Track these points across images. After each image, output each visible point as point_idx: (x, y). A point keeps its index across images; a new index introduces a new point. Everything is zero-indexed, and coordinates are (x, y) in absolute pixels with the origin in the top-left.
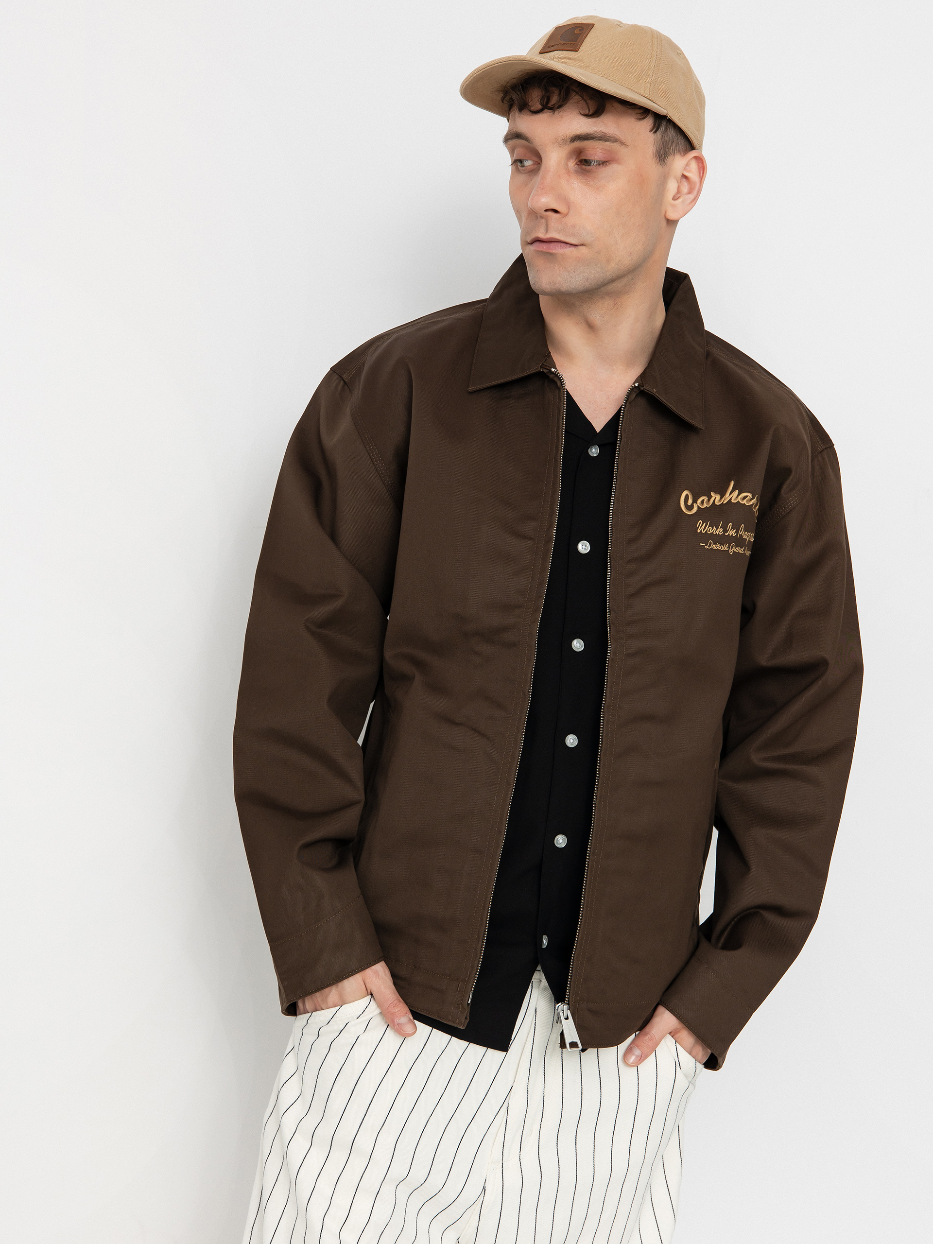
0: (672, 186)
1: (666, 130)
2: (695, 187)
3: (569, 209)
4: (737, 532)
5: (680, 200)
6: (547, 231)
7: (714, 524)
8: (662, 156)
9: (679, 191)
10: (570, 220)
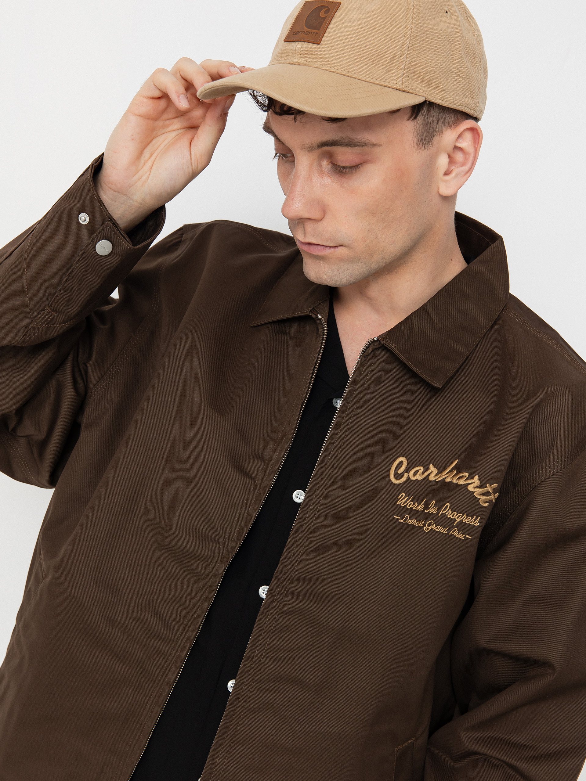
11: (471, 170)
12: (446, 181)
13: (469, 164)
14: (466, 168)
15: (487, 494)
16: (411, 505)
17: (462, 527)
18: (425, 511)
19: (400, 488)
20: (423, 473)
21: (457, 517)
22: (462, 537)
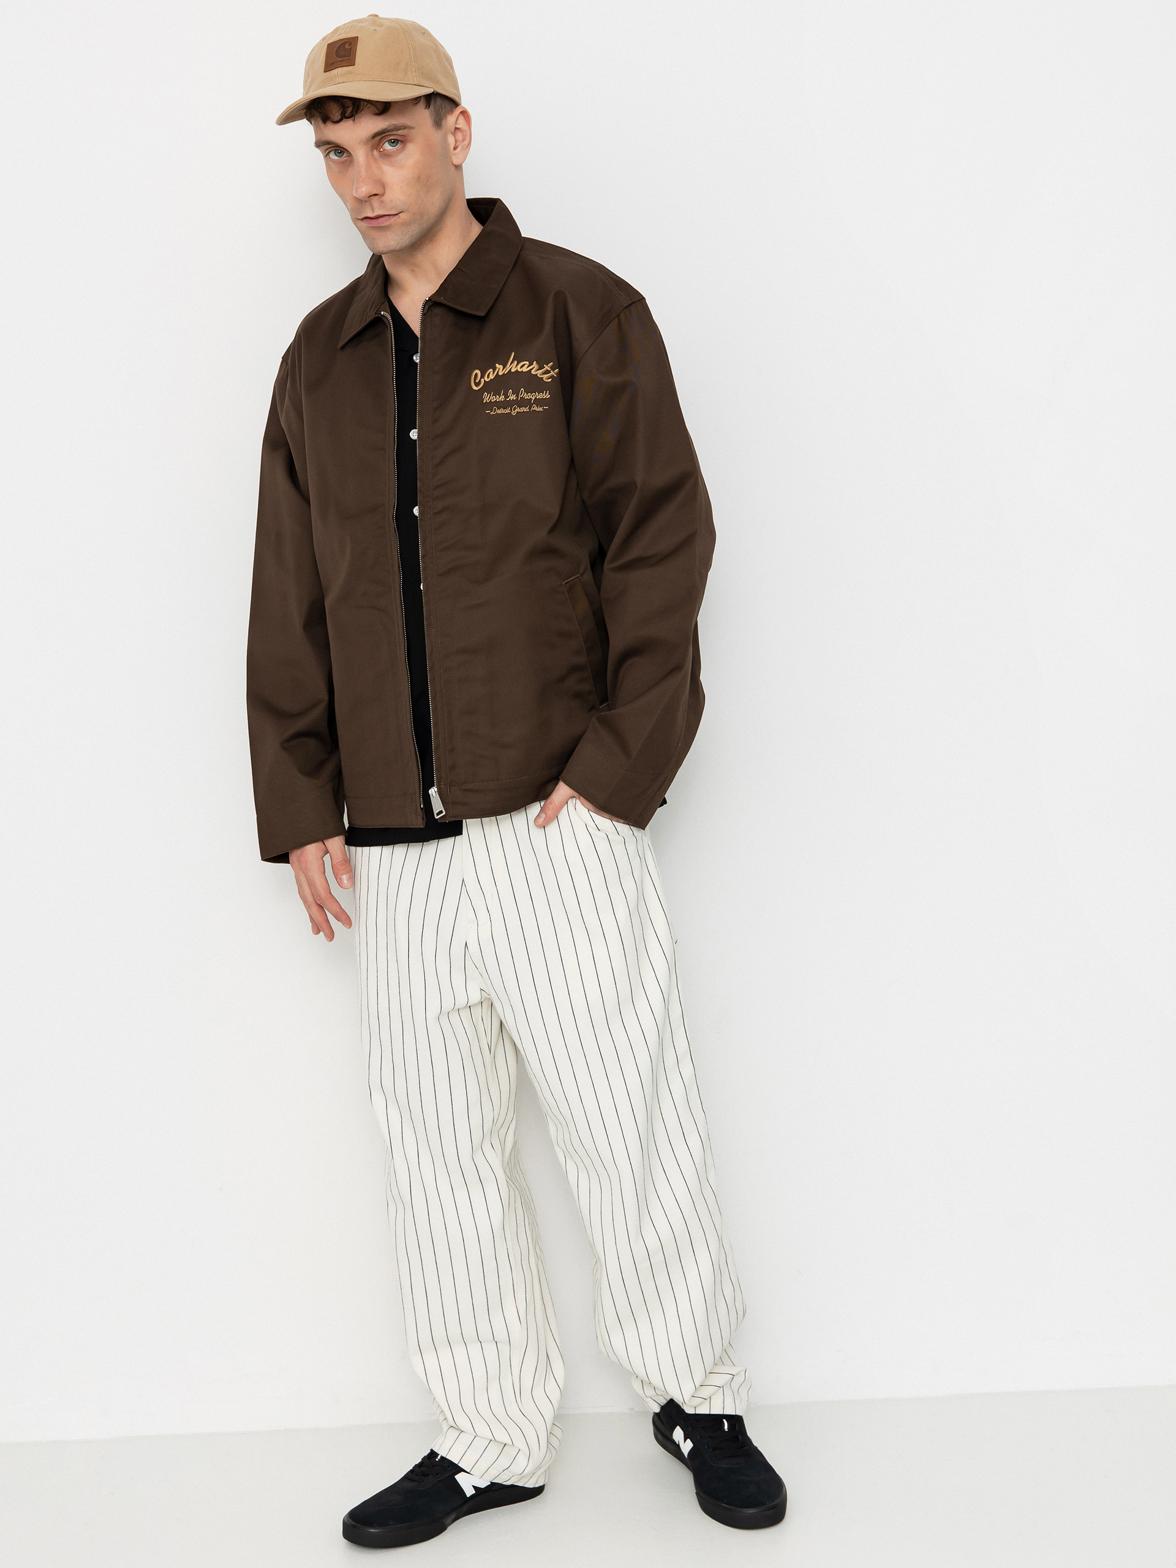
0: (451, 139)
1: (435, 102)
2: (467, 134)
3: (385, 190)
4: (517, 396)
5: (459, 149)
6: (373, 211)
7: (498, 393)
8: (438, 123)
9: (456, 141)
10: (388, 197)
11: (469, 144)
12: (455, 154)
13: (468, 138)
14: (466, 142)
15: (547, 372)
16: (494, 399)
17: (538, 402)
18: (507, 399)
19: (482, 391)
20: (493, 373)
21: (532, 396)
22: (541, 409)
